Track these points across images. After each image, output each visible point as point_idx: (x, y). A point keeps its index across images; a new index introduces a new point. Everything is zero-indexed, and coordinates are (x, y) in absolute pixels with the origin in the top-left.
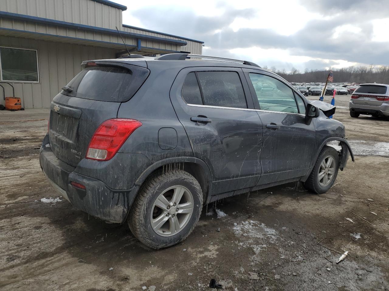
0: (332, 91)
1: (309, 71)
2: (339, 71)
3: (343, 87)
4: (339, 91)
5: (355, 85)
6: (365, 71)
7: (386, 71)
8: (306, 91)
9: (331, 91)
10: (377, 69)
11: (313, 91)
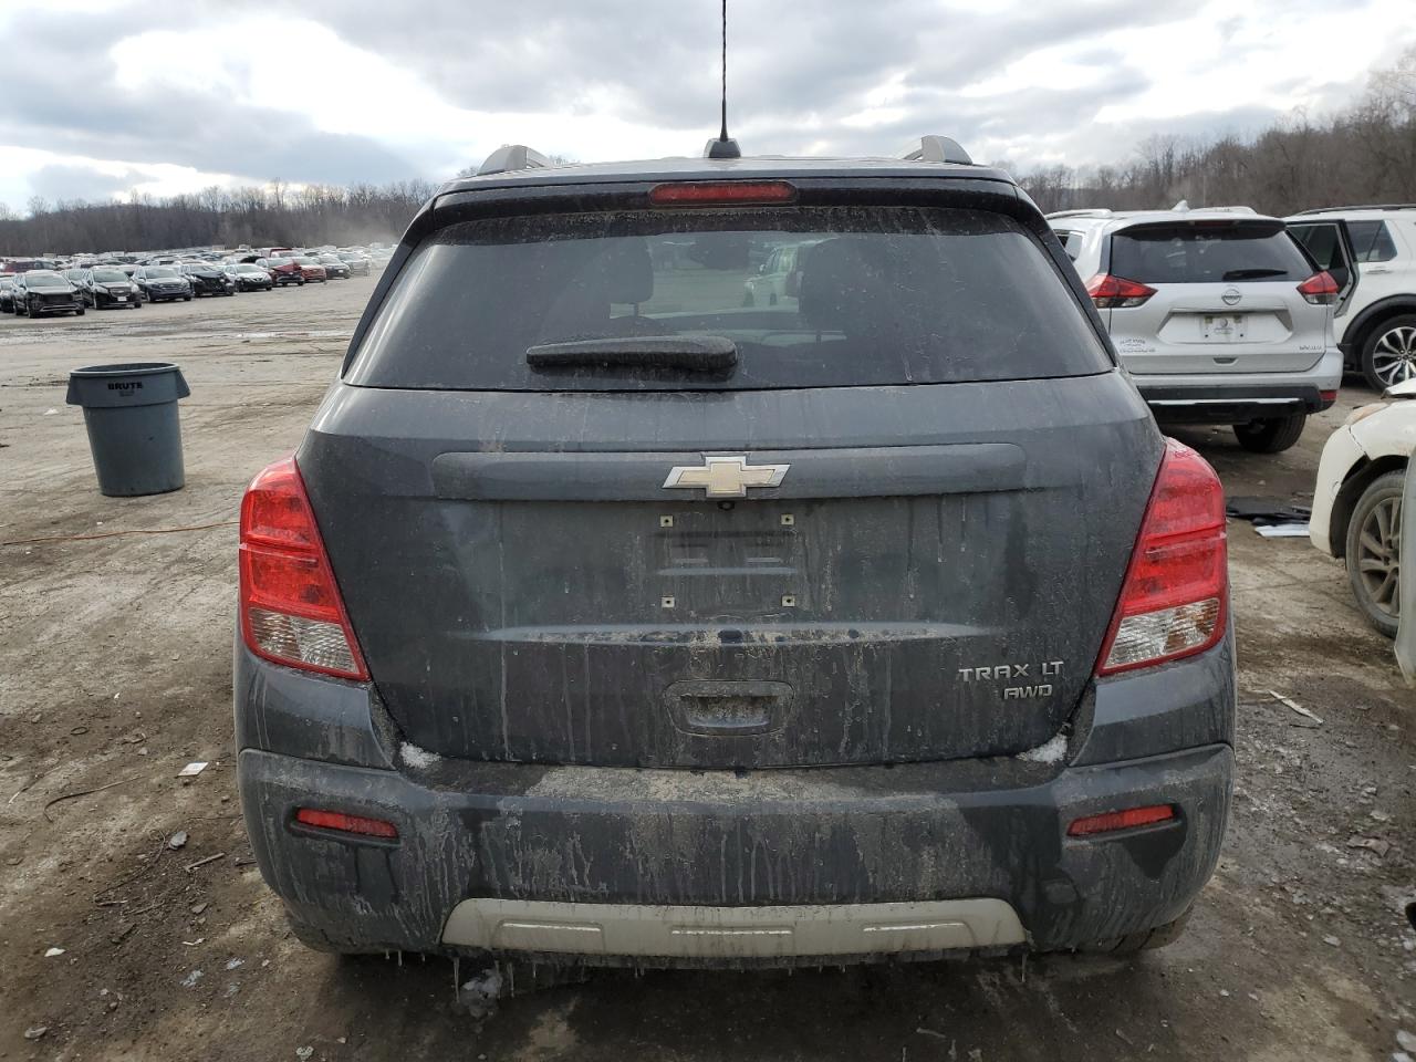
0: (222, 280)
1: (51, 206)
2: (170, 204)
3: (243, 261)
4: (243, 279)
5: (276, 253)
6: (261, 206)
7: (323, 202)
8: (129, 288)
9: (217, 280)
10: (296, 195)
11: (153, 286)
